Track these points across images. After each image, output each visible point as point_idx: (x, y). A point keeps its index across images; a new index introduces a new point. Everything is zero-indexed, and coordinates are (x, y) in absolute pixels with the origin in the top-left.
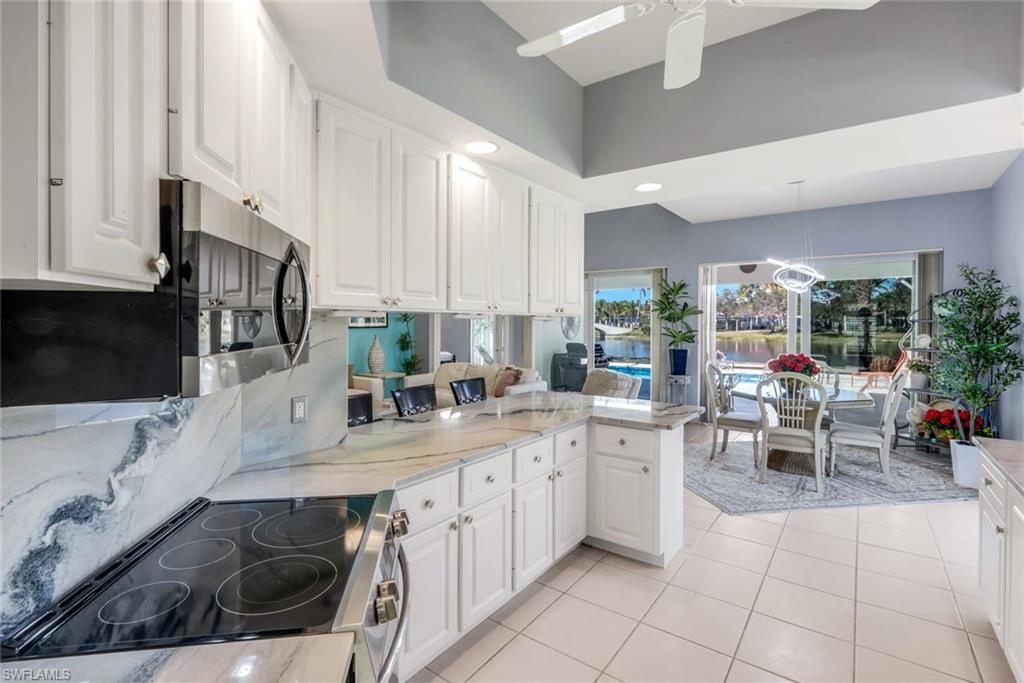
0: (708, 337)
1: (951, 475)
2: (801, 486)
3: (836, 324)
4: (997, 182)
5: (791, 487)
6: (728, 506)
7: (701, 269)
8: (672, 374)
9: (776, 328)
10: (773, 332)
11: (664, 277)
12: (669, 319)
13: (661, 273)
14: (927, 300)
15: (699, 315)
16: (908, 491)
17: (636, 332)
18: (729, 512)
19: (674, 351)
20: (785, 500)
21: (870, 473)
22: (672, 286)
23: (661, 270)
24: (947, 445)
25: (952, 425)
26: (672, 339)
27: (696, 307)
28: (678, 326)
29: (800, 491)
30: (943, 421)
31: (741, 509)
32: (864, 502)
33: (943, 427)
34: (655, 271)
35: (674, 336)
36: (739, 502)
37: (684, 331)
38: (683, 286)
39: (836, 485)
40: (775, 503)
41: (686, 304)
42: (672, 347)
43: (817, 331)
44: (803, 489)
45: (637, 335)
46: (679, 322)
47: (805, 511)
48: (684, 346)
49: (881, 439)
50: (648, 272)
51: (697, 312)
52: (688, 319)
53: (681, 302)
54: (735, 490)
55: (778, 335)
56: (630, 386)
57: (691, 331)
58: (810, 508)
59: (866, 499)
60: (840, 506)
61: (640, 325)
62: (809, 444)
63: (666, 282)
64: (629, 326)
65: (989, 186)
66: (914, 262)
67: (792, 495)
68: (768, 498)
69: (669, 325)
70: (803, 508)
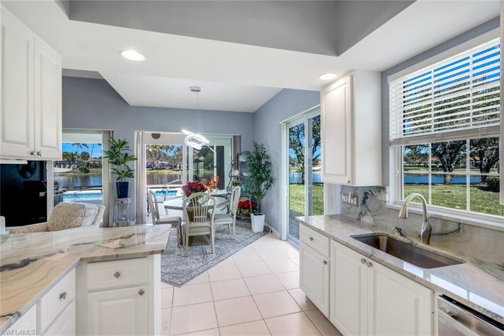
0: (141, 173)
1: (250, 228)
2: (205, 253)
3: (178, 166)
4: (257, 111)
5: (201, 254)
6: (177, 281)
7: (136, 133)
8: (118, 197)
9: (154, 168)
10: (153, 169)
11: (111, 136)
12: (116, 163)
13: (109, 134)
14: (236, 155)
15: (135, 161)
16: (243, 241)
17: (75, 171)
18: (179, 285)
19: (120, 183)
20: (202, 264)
21: (226, 235)
22: (118, 142)
23: (109, 132)
24: (250, 216)
25: (248, 208)
26: (118, 176)
27: (134, 156)
28: (122, 168)
29: (206, 256)
30: (245, 206)
31: (184, 280)
32: (232, 253)
33: (245, 209)
34: (104, 132)
35: (120, 174)
36: (181, 276)
37: (126, 171)
38: (124, 143)
39: (218, 247)
40: (198, 268)
41: (126, 154)
42: (118, 181)
43: (171, 169)
44: (206, 254)
45: (76, 172)
46: (123, 165)
47: (214, 267)
48: (127, 179)
49: (232, 219)
50: (99, 132)
51: (133, 159)
52: (129, 163)
53: (123, 152)
54: (175, 267)
55: (155, 171)
56: (96, 212)
57: (130, 171)
58: (215, 265)
59: (232, 251)
60: (226, 258)
61: (78, 167)
62: (209, 229)
63: (112, 138)
64: (70, 167)
65: (253, 112)
66: (231, 139)
67: (203, 259)
68: (194, 266)
69: (116, 167)
70: (212, 266)
